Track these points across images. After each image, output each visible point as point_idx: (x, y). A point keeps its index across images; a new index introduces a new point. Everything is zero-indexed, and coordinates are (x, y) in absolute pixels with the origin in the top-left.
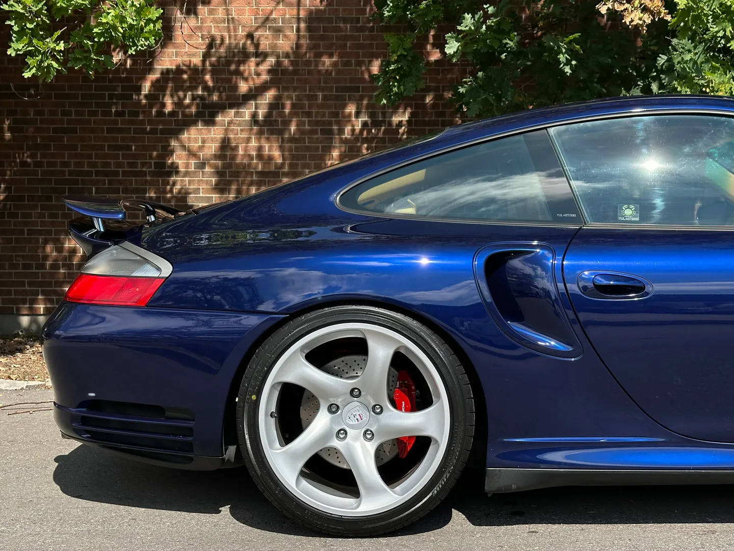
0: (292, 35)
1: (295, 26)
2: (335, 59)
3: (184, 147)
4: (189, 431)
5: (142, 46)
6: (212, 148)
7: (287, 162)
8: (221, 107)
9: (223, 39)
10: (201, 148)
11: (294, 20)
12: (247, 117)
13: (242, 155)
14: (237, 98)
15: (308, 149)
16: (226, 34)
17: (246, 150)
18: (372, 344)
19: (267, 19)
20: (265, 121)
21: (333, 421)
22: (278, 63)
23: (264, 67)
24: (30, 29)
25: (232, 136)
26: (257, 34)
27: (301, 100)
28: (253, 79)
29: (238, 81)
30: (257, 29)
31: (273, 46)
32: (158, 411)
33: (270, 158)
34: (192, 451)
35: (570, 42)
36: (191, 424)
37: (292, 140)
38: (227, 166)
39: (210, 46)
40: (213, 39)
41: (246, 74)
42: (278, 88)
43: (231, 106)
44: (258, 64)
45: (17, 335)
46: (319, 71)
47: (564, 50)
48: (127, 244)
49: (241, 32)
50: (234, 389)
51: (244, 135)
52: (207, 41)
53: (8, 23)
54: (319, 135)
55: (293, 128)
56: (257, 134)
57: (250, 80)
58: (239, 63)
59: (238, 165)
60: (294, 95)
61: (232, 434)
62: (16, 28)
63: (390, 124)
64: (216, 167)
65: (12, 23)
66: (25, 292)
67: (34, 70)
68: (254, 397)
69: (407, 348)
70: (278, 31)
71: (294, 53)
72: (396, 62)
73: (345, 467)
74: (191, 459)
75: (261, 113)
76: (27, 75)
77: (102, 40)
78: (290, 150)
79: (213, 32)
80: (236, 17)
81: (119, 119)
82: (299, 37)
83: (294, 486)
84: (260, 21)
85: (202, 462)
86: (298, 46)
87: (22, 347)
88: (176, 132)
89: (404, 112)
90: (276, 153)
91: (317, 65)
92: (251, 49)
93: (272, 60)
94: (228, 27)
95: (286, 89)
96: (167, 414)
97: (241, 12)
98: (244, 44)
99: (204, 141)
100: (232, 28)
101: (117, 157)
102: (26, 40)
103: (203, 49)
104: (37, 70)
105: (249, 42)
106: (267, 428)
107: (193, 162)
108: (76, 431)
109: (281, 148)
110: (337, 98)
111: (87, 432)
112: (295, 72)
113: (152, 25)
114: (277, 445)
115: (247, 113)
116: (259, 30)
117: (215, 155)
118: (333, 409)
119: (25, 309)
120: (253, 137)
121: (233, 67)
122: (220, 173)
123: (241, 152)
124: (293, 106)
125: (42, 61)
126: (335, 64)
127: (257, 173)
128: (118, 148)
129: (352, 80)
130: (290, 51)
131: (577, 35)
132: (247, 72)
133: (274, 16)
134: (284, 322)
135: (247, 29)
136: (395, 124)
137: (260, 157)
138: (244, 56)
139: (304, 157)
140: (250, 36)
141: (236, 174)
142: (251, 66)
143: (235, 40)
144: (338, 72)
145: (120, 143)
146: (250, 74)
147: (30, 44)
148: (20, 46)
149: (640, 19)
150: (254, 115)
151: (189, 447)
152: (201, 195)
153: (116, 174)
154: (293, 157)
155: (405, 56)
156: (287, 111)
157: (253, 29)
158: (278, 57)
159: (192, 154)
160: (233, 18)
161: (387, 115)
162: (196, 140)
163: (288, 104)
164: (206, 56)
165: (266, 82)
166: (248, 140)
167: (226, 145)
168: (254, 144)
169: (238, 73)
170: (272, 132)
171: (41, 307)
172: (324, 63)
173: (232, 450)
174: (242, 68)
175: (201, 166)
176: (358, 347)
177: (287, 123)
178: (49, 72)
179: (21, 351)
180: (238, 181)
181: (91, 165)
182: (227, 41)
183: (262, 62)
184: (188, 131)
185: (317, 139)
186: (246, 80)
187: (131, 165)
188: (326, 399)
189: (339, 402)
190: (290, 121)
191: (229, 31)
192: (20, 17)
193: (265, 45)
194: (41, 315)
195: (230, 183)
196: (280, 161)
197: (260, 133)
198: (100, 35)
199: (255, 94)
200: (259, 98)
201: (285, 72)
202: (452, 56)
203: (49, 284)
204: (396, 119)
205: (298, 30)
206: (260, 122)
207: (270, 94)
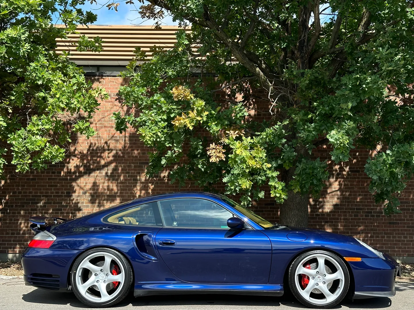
0: (123, 142)
1: (124, 139)
2: (139, 151)
3: (78, 186)
4: (58, 281)
5: (57, 161)
6: (89, 186)
7: (119, 191)
8: (94, 170)
9: (95, 144)
10: (85, 186)
11: (124, 137)
12: (104, 174)
13: (101, 189)
14: (100, 166)
15: (127, 186)
16: (97, 142)
17: (103, 187)
18: (106, 258)
19: (113, 136)
20: (110, 175)
21: (96, 278)
22: (117, 153)
23: (111, 155)
24: (19, 156)
25: (97, 181)
26: (108, 142)
27: (125, 167)
28: (107, 159)
29: (101, 160)
30: (109, 140)
31: (116, 147)
32: (50, 276)
33: (112, 190)
34: (59, 286)
35: (203, 161)
36: (59, 279)
37: (121, 183)
38: (95, 193)
39: (90, 147)
40: (91, 144)
41: (104, 157)
42: (117, 163)
43: (98, 170)
44: (109, 153)
45: (8, 261)
46: (133, 156)
47: (200, 164)
48: (46, 231)
49: (103, 141)
50: (70, 270)
51: (102, 181)
52: (89, 145)
53: (12, 153)
54: (132, 181)
55: (122, 178)
56: (107, 180)
57: (105, 160)
58: (101, 153)
59: (99, 193)
60: (123, 165)
61: (69, 282)
62: (15, 156)
63: (160, 177)
64: (91, 194)
65: (14, 154)
66: (12, 244)
67: (19, 170)
68: (75, 271)
69: (114, 258)
70: (117, 141)
71: (123, 149)
72: (152, 162)
73: (99, 291)
74: (59, 289)
75: (109, 172)
76: (17, 171)
77: (44, 160)
78: (121, 187)
79: (92, 141)
80: (101, 136)
81: (53, 174)
82: (125, 143)
83: (84, 295)
84: (110, 137)
85: (62, 290)
86: (125, 147)
87: (10, 265)
88: (75, 180)
89: (166, 172)
90: (115, 188)
91: (132, 154)
92: (106, 148)
93: (114, 152)
94: (98, 139)
95: (119, 163)
96: (53, 276)
97: (103, 134)
98: (104, 146)
99: (86, 183)
100: (99, 140)
101: (51, 189)
102: (17, 159)
103: (88, 147)
104: (21, 169)
105: (106, 145)
106: (78, 280)
107: (81, 191)
108: (30, 282)
109: (117, 186)
110: (139, 167)
111: (32, 282)
112: (123, 157)
113: (61, 154)
114: (81, 284)
115: (104, 172)
116: (110, 141)
117: (90, 189)
118: (96, 275)
119: (10, 251)
120: (106, 182)
121: (99, 154)
122: (92, 196)
123: (101, 187)
124: (122, 170)
125: (22, 167)
126: (139, 153)
127: (107, 196)
128: (52, 186)
129: (145, 160)
130: (122, 148)
131: (204, 159)
132: (104, 156)
133: (116, 135)
134: (84, 252)
135: (105, 140)
136: (162, 177)
137: (108, 189)
138: (104, 150)
139: (126, 190)
140: (106, 143)
141: (98, 196)
142: (106, 154)
143: (100, 144)
144: (140, 157)
145: (53, 184)
146: (105, 157)
147: (19, 161)
148: (15, 162)
149: (215, 160)
150: (107, 173)
151: (58, 285)
152: (84, 204)
153: (51, 196)
154: (121, 190)
155: (155, 160)
156: (120, 171)
157: (107, 140)
158: (117, 151)
159: (81, 188)
160: (100, 136)
161: (159, 173)
162: (83, 183)
163: (120, 168)
164: (88, 150)
165: (112, 160)
166: (104, 183)
167: (95, 184)
168: (106, 184)
169: (101, 157)
170: (113, 180)
171: (17, 250)
172: (135, 153)
173: (70, 287)
174: (102, 155)
175: (85, 193)
176: (102, 259)
177: (119, 176)
178: (24, 170)
179: (9, 267)
180: (99, 199)
181: (41, 193)
182: (97, 145)
183: (111, 152)
184: (80, 179)
185: (131, 182)
186: (104, 159)
187: (57, 193)
188: (94, 272)
189: (98, 273)
190: (121, 175)
191: (98, 141)
192: (16, 152)
193: (112, 146)
194: (17, 253)
195: (96, 200)
196: (116, 191)
197: (109, 180)
198: (43, 158)
199: (107, 165)
200: (109, 166)
201: (119, 156)
202: (164, 164)
203: (21, 241)
204: (162, 175)
205: (125, 141)
206: (109, 176)
207: (113, 165)
